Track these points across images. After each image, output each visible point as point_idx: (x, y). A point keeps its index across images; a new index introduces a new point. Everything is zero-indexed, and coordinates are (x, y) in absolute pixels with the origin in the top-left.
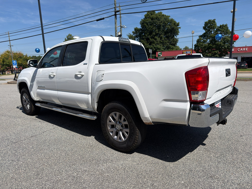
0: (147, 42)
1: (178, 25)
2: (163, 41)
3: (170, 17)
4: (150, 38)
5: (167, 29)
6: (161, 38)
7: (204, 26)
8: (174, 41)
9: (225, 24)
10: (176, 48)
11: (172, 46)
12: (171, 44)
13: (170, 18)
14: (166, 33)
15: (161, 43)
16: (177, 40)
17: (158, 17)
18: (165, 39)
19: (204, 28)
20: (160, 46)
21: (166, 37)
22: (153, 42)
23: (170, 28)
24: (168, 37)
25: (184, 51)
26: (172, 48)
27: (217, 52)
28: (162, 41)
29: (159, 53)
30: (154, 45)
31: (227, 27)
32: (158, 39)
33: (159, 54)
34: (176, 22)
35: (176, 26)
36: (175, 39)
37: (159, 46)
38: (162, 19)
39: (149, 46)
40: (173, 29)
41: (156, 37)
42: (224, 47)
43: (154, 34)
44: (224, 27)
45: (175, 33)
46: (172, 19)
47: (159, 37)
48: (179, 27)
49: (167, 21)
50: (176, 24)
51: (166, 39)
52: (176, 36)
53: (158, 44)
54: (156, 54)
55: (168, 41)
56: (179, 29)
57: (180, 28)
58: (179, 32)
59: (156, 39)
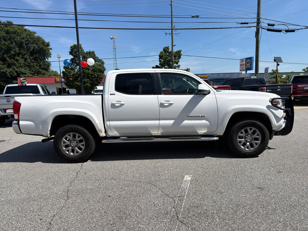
0: (2, 63)
1: (48, 45)
2: (29, 63)
3: (36, 33)
4: (7, 58)
5: (34, 49)
6: (26, 60)
7: (70, 51)
8: (45, 65)
9: (91, 51)
10: (49, 73)
11: (43, 71)
12: (42, 69)
13: (36, 35)
14: (32, 53)
15: (27, 66)
16: (48, 64)
17: (16, 31)
18: (31, 61)
19: (71, 53)
20: (25, 70)
21: (33, 59)
22: (14, 64)
23: (37, 47)
24: (35, 59)
25: (56, 78)
26: (43, 73)
27: (87, 81)
28: (27, 64)
29: (21, 79)
30: (15, 67)
31: (94, 54)
32: (22, 61)
33: (22, 81)
34: (45, 41)
35: (45, 46)
36: (47, 62)
37: (23, 70)
38: (24, 35)
39: (6, 69)
40: (42, 49)
41: (17, 58)
42: (94, 76)
43: (13, 53)
44: (91, 54)
45: (45, 55)
46: (39, 37)
47: (22, 58)
48: (50, 47)
49: (31, 38)
50: (45, 44)
51: (33, 62)
52: (47, 58)
53: (22, 67)
54: (17, 80)
55: (37, 64)
56: (50, 51)
57: (51, 49)
58: (52, 54)
59: (17, 60)
